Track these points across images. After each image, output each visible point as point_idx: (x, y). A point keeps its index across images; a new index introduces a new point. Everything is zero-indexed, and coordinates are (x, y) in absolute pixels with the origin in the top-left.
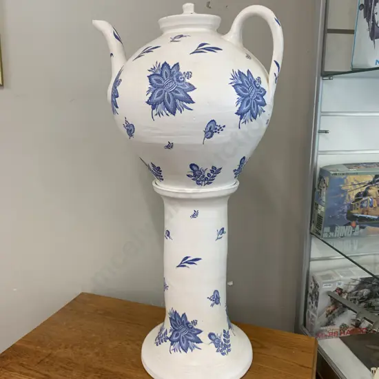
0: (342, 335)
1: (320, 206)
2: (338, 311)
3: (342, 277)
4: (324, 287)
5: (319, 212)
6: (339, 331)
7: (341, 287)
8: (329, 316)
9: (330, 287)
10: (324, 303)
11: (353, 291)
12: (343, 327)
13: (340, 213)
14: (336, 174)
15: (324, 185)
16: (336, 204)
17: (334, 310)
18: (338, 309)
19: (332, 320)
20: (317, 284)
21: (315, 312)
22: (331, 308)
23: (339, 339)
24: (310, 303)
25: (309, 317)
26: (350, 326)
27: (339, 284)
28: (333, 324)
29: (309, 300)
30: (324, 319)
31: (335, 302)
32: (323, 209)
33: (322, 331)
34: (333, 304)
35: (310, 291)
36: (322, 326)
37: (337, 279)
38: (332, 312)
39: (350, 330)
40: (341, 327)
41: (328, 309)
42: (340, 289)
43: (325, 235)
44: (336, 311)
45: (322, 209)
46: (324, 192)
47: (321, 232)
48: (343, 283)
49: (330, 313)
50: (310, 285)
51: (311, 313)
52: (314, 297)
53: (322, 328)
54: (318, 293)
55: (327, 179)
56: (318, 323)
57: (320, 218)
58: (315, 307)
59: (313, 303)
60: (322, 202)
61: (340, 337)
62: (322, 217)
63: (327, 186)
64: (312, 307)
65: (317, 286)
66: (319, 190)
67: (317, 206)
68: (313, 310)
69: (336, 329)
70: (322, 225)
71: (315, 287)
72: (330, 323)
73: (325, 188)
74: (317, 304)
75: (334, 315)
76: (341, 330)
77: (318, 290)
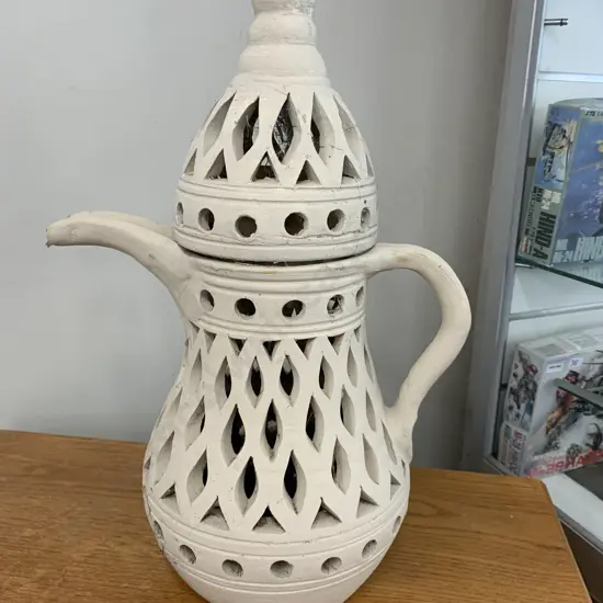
0: (570, 467)
1: (547, 193)
2: (567, 420)
3: (579, 348)
4: (549, 371)
5: (545, 208)
6: (565, 460)
7: (576, 368)
8: (551, 431)
9: (559, 370)
10: (545, 403)
11: (596, 376)
12: (574, 451)
13: (589, 206)
14: (593, 113)
15: (564, 142)
16: (584, 186)
17: (558, 419)
18: (566, 417)
19: (555, 439)
20: (531, 367)
21: (524, 426)
22: (556, 414)
23: (564, 477)
24: (511, 408)
25: (507, 435)
26: (585, 448)
27: (575, 363)
28: (556, 447)
29: (509, 401)
30: (541, 439)
31: (563, 402)
32: (557, 198)
33: (535, 463)
34: (559, 407)
35: (513, 383)
36: (536, 454)
37: (570, 352)
38: (556, 423)
39: (583, 455)
40: (569, 452)
41: (550, 417)
42: (574, 374)
43: (557, 258)
44: (563, 420)
45: (553, 199)
46: (562, 158)
47: (546, 250)
48: (581, 360)
49: (553, 426)
50: (514, 371)
51: (514, 428)
52: (522, 394)
53: (536, 458)
54: (535, 385)
55: (571, 128)
56: (530, 447)
57: (547, 220)
58: (527, 416)
59: (519, 407)
60: (554, 182)
61: (566, 473)
62: (554, 217)
63: (570, 143)
64: (518, 416)
65: (530, 370)
66: (547, 157)
67: (538, 194)
68: (518, 422)
69: (561, 457)
70: (554, 235)
71: (527, 373)
72: (550, 445)
73: (566, 149)
74: (530, 409)
75: (559, 428)
76: (567, 459)
77: (535, 379)
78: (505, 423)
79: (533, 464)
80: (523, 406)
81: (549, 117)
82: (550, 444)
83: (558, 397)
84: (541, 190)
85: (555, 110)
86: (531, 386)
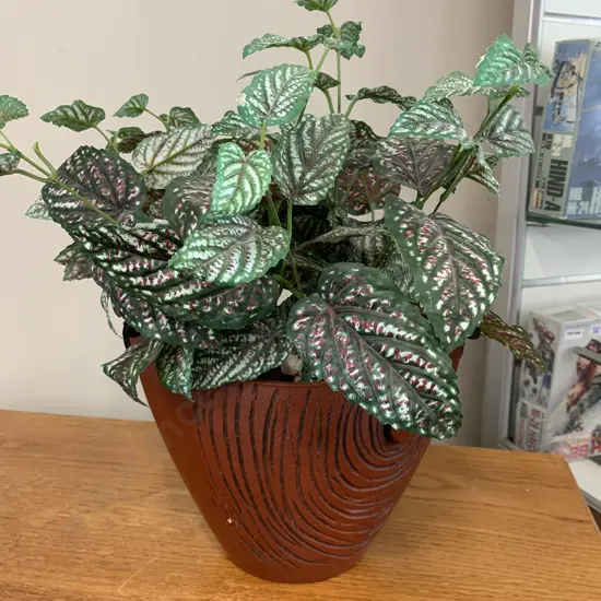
0: (596, 453)
1: (557, 138)
2: (590, 397)
3: (600, 314)
4: (567, 337)
5: (556, 153)
6: (590, 444)
7: (598, 337)
8: (573, 409)
9: (579, 336)
10: (564, 375)
15: (574, 79)
17: (582, 393)
18: (590, 392)
19: (577, 418)
20: (547, 335)
21: (542, 401)
22: (578, 389)
23: (590, 462)
24: (527, 383)
25: (524, 414)
27: (596, 330)
28: (579, 428)
29: (526, 375)
30: (564, 418)
31: (585, 375)
32: (568, 142)
33: (557, 443)
34: (580, 380)
36: (557, 434)
37: (590, 318)
38: (578, 399)
40: (594, 435)
41: (570, 393)
42: (596, 343)
43: (572, 209)
44: (586, 396)
45: (563, 143)
46: (572, 98)
47: (558, 201)
51: (531, 405)
53: (557, 439)
54: (553, 355)
55: (580, 63)
56: (549, 426)
57: (559, 167)
58: (544, 390)
59: (535, 381)
60: (565, 124)
61: (591, 458)
62: (566, 163)
63: (580, 79)
64: (535, 391)
65: (547, 337)
66: (556, 98)
67: (547, 141)
68: (536, 398)
69: (585, 440)
70: (566, 183)
71: (542, 341)
72: (572, 426)
73: (576, 86)
74: (548, 382)
75: (581, 405)
76: (593, 442)
77: (552, 347)
78: (522, 400)
79: (554, 446)
80: (540, 379)
81: (556, 55)
82: (572, 423)
83: (579, 369)
84: (551, 136)
85: (563, 47)
86: (548, 356)
